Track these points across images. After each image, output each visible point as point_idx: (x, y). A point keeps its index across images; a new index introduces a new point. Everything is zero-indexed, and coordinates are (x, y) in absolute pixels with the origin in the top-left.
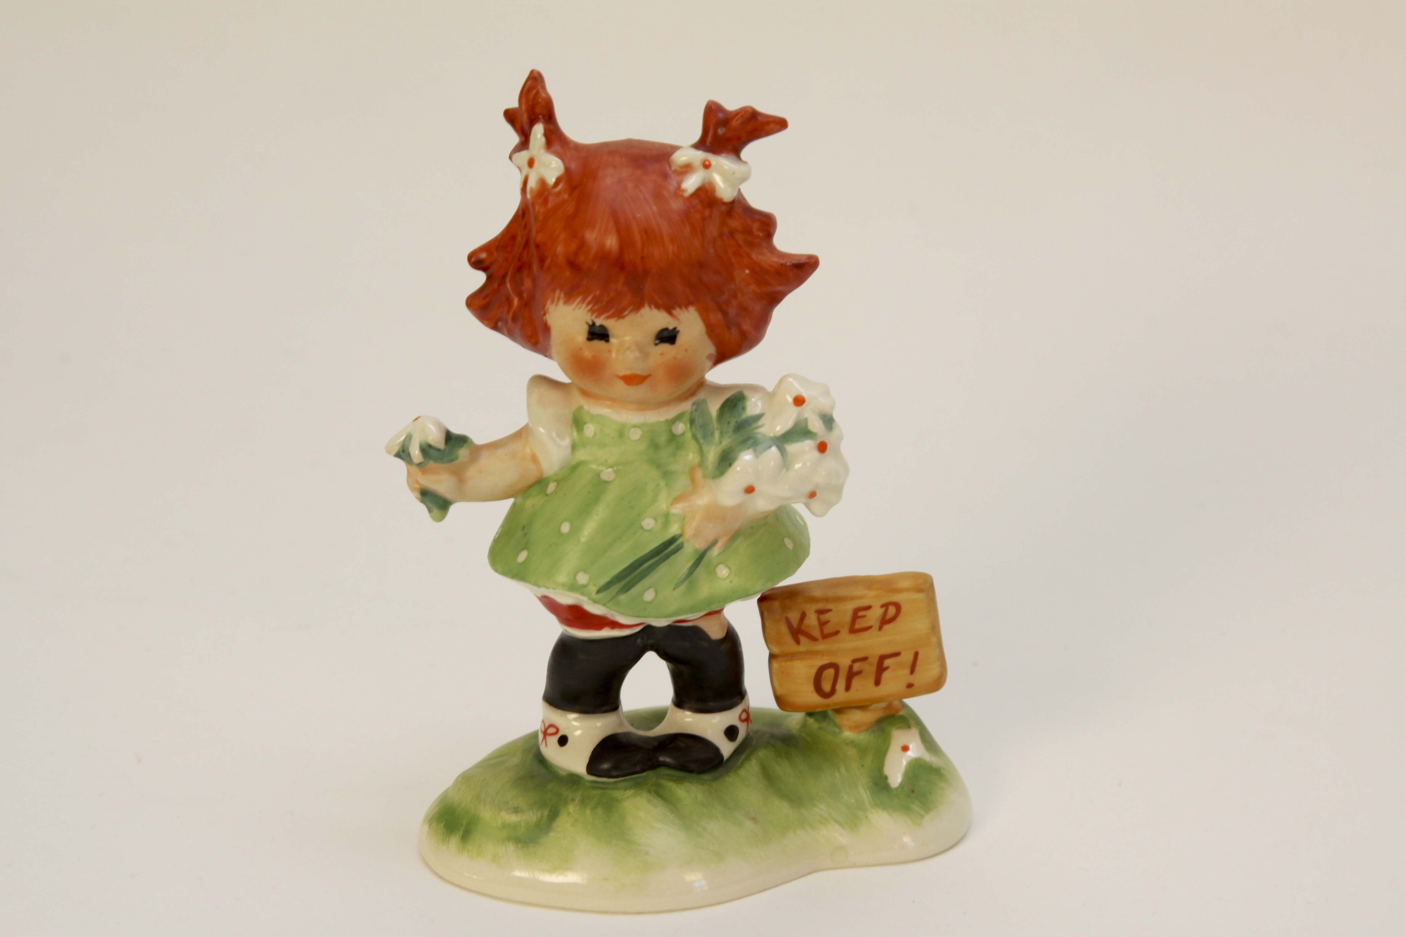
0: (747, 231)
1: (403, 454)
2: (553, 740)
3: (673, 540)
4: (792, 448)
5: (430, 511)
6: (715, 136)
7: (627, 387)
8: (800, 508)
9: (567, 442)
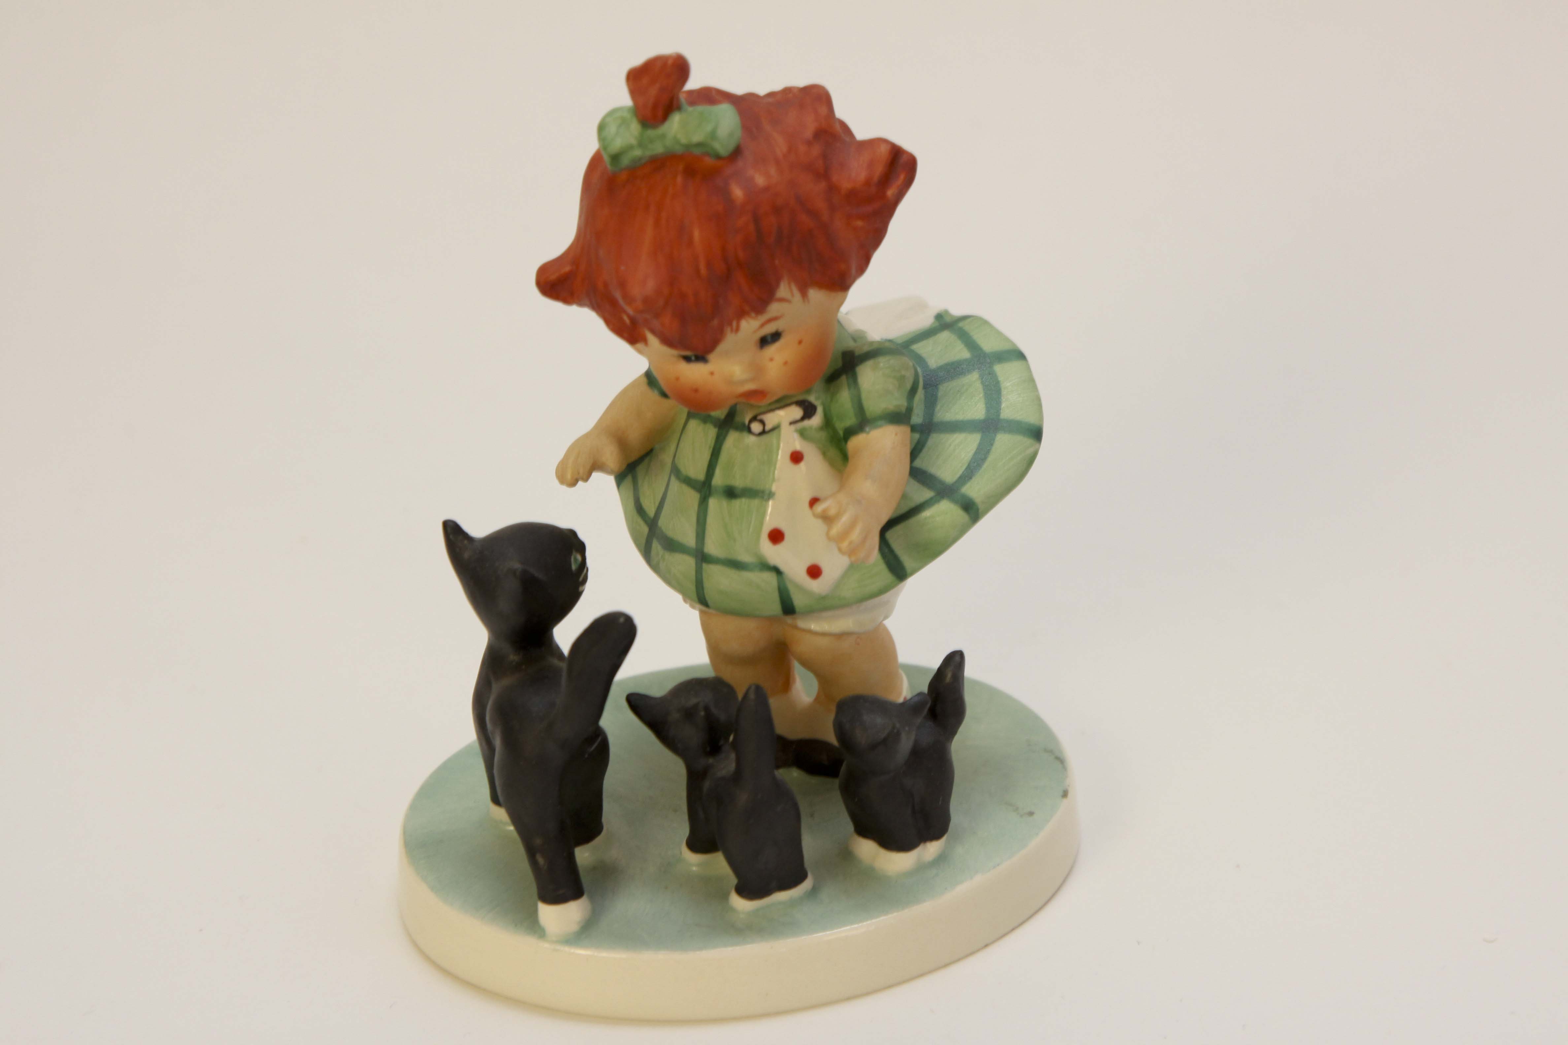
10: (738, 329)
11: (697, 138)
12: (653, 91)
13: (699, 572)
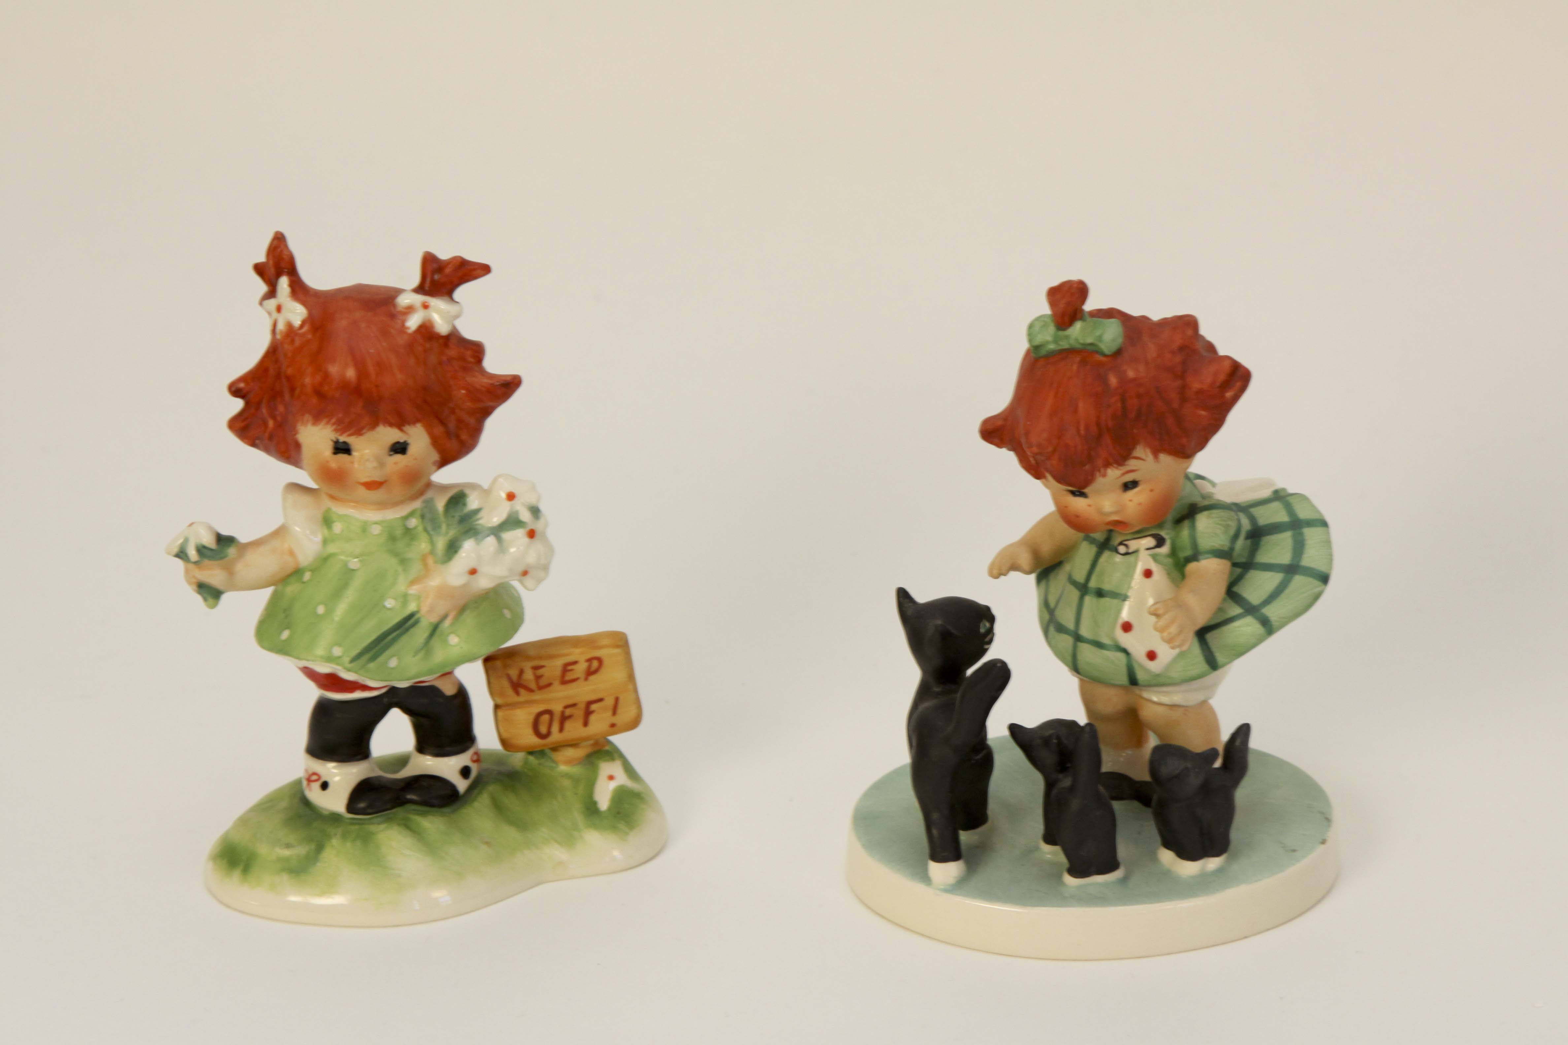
0: (462, 358)
1: (181, 554)
2: (316, 786)
3: (411, 616)
4: (507, 536)
5: (205, 600)
6: (433, 282)
7: (368, 492)
8: (516, 584)
9: (319, 538)
10: (1104, 475)
11: (1089, 340)
12: (1062, 305)
13: (1075, 648)
